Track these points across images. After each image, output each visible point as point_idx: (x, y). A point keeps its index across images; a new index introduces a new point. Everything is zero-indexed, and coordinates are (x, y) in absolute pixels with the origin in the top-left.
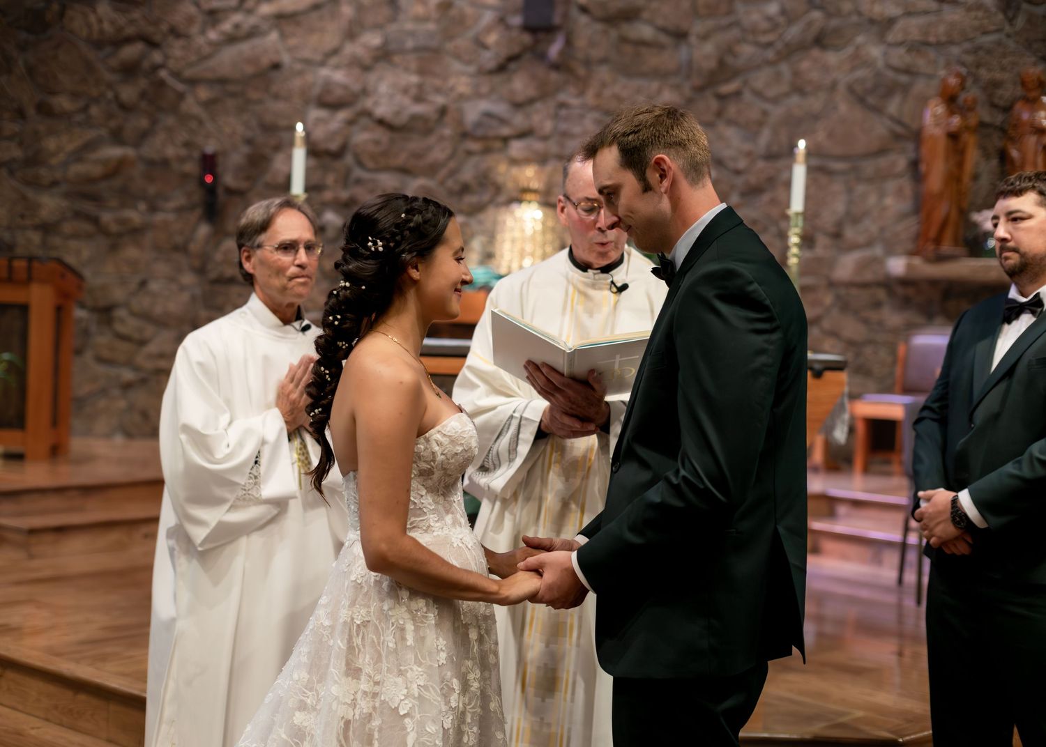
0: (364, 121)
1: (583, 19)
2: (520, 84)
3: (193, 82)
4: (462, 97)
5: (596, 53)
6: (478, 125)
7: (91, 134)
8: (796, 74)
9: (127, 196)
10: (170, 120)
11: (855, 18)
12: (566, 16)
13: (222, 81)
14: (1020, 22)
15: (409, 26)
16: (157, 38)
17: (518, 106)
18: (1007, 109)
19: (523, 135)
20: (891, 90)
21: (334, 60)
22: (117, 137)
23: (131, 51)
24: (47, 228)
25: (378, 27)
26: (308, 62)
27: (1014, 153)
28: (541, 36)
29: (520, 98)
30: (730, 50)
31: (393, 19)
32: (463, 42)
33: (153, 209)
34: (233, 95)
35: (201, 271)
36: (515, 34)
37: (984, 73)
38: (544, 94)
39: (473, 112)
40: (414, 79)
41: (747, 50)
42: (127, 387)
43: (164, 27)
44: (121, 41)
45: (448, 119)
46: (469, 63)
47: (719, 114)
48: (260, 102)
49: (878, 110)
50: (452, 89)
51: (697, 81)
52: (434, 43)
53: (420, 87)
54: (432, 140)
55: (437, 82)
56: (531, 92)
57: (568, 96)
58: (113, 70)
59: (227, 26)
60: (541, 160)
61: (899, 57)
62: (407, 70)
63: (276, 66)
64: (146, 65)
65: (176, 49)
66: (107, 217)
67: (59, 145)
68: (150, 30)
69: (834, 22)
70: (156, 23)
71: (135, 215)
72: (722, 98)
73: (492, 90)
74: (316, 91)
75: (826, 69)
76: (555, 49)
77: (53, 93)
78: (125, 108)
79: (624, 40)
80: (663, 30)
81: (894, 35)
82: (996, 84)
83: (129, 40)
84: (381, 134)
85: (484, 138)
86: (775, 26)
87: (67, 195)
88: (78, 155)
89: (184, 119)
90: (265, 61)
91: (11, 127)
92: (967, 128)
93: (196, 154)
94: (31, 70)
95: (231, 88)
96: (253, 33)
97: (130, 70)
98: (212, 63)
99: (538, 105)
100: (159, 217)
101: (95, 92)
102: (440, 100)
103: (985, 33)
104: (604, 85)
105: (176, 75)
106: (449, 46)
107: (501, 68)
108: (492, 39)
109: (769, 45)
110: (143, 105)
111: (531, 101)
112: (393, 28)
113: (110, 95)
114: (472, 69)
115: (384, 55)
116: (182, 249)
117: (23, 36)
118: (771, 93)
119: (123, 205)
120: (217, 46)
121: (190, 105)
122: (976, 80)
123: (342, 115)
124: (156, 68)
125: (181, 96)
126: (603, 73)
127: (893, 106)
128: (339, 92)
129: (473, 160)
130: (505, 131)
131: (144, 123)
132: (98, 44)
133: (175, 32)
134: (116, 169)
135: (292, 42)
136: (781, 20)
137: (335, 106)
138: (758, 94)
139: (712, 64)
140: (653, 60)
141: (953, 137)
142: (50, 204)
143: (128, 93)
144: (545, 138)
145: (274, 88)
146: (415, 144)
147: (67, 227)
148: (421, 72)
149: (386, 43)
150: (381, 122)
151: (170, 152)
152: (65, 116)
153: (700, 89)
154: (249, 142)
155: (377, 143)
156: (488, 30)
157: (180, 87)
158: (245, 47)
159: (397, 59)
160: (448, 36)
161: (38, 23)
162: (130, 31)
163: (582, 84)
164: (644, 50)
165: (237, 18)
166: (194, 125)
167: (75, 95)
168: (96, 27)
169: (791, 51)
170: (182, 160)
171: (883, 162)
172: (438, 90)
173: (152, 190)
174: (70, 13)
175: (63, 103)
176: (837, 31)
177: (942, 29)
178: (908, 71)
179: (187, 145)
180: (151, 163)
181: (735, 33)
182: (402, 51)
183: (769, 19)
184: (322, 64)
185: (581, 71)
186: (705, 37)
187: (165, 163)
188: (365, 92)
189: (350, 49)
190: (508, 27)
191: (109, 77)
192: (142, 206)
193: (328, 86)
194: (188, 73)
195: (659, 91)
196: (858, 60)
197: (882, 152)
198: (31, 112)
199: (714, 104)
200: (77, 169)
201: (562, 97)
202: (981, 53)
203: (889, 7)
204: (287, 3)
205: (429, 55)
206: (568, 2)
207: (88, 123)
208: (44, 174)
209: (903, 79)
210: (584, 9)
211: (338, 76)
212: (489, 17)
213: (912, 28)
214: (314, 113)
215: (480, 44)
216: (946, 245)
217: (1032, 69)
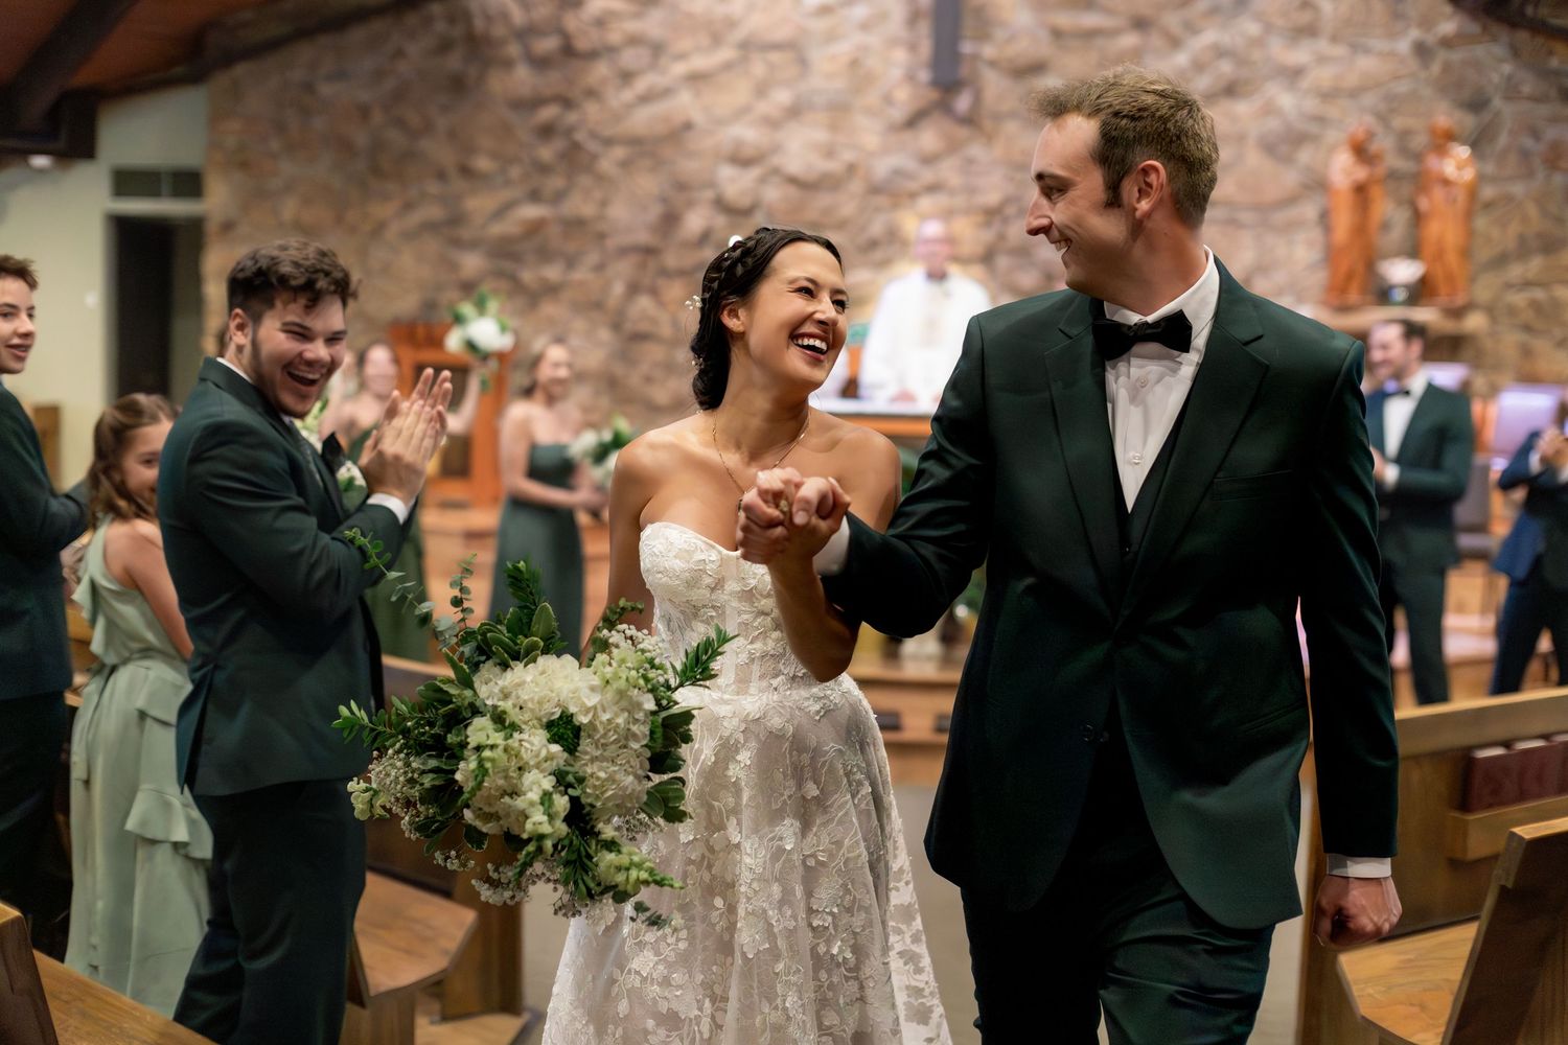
0: (775, 178)
1: (992, 74)
2: (929, 138)
3: (609, 142)
4: (871, 154)
5: (1005, 107)
6: (887, 181)
7: (506, 195)
9: (545, 255)
10: (585, 180)
11: (1265, 67)
12: (974, 71)
13: (637, 141)
14: (1436, 68)
15: (819, 83)
16: (573, 98)
17: (926, 161)
18: (1418, 157)
19: (933, 188)
20: (1301, 139)
21: (745, 118)
22: (535, 196)
23: (548, 113)
25: (787, 83)
26: (719, 120)
27: (1424, 204)
28: (949, 91)
29: (928, 153)
31: (803, 76)
32: (872, 98)
33: (571, 262)
34: (646, 155)
35: (616, 326)
36: (923, 90)
37: (1398, 122)
38: (953, 147)
39: (882, 167)
40: (824, 136)
43: (579, 88)
44: (538, 103)
45: (856, 175)
46: (878, 118)
48: (672, 160)
49: (1287, 160)
50: (860, 145)
52: (842, 100)
53: (830, 143)
54: (841, 195)
55: (848, 139)
56: (939, 146)
57: (976, 150)
58: (531, 131)
59: (641, 87)
60: (947, 215)
61: (1311, 105)
62: (817, 127)
63: (688, 126)
64: (562, 126)
65: (592, 110)
66: (527, 276)
67: (479, 204)
68: (565, 91)
69: (1245, 72)
70: (573, 84)
71: (553, 272)
73: (901, 146)
74: (727, 148)
75: (1235, 119)
76: (963, 103)
77: (473, 153)
78: (544, 169)
81: (1306, 83)
82: (1408, 133)
83: (546, 102)
84: (792, 191)
85: (892, 194)
87: (491, 254)
88: (497, 215)
89: (601, 178)
90: (677, 121)
91: (433, 188)
92: (1373, 179)
94: (452, 133)
95: (645, 148)
97: (547, 131)
98: (626, 123)
99: (946, 161)
100: (576, 275)
101: (512, 152)
102: (848, 156)
103: (1397, 79)
104: (1012, 139)
105: (593, 135)
106: (858, 102)
107: (913, 122)
108: (900, 95)
110: (561, 165)
111: (938, 156)
112: (803, 86)
113: (528, 156)
114: (881, 125)
115: (795, 112)
116: (598, 305)
117: (444, 98)
119: (541, 264)
120: (630, 107)
121: (608, 163)
122: (1388, 129)
123: (754, 172)
124: (572, 129)
125: (594, 157)
126: (1011, 126)
127: (1305, 156)
128: (749, 150)
129: (882, 215)
130: (913, 186)
131: (559, 183)
132: (516, 106)
133: (592, 94)
134: (535, 228)
135: (705, 101)
137: (747, 163)
141: (1359, 189)
142: (472, 263)
143: (546, 153)
144: (952, 192)
145: (687, 147)
146: (823, 200)
147: (487, 286)
148: (833, 127)
149: (797, 100)
150: (793, 181)
151: (587, 211)
152: (485, 177)
154: (663, 200)
156: (897, 86)
157: (594, 146)
158: (658, 107)
159: (808, 116)
160: (856, 92)
161: (458, 86)
162: (547, 92)
163: (990, 138)
165: (651, 78)
166: (607, 185)
167: (494, 156)
168: (513, 89)
171: (1291, 212)
172: (848, 147)
173: (569, 247)
174: (488, 77)
175: (483, 163)
176: (1247, 80)
177: (1355, 76)
178: (1321, 120)
180: (567, 222)
182: (812, 108)
184: (734, 121)
185: (989, 125)
187: (582, 222)
188: (775, 149)
189: (762, 107)
190: (917, 83)
191: (526, 137)
192: (560, 264)
193: (739, 144)
194: (608, 132)
196: (1269, 110)
197: (1291, 200)
198: (452, 173)
200: (497, 229)
201: (970, 152)
202: (1395, 101)
203: (1300, 55)
204: (700, 62)
205: (839, 111)
206: (975, 57)
207: (508, 183)
208: (466, 233)
209: (1313, 128)
210: (993, 64)
211: (748, 134)
212: (896, 73)
213: (1324, 76)
214: (726, 172)
215: (888, 100)
216: (1353, 297)
217: (1445, 116)
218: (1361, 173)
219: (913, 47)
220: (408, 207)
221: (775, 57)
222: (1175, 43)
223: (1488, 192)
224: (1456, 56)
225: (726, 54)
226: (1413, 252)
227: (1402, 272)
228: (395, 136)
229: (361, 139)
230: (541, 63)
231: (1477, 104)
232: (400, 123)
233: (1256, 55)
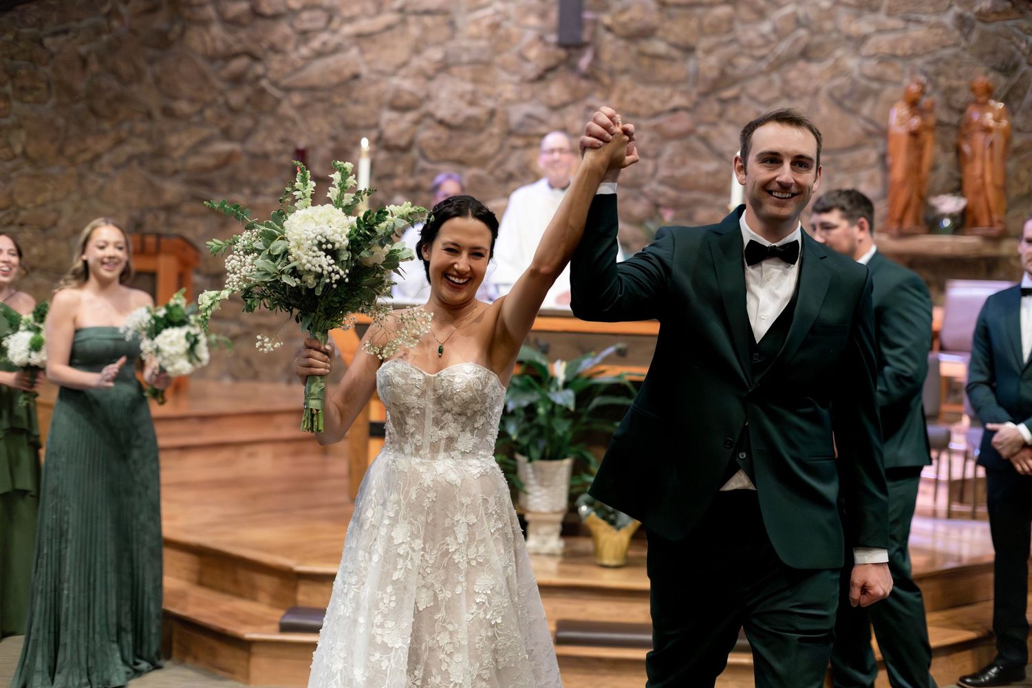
0: (428, 121)
1: (608, 37)
2: (556, 90)
3: (288, 90)
4: (508, 102)
5: (619, 65)
6: (521, 124)
7: (205, 132)
8: (785, 82)
9: (234, 183)
10: (269, 121)
11: (835, 36)
12: (594, 34)
13: (312, 89)
14: (974, 37)
15: (465, 43)
16: (259, 53)
17: (554, 108)
18: (962, 111)
20: (864, 95)
21: (403, 72)
22: (227, 135)
23: (238, 65)
24: (170, 209)
25: (439, 44)
26: (382, 73)
27: (966, 148)
28: (573, 51)
29: (556, 102)
30: (730, 62)
31: (452, 37)
32: (509, 56)
33: (256, 193)
34: (321, 100)
36: (552, 49)
37: (942, 81)
38: (576, 99)
39: (516, 114)
40: (469, 87)
41: (744, 62)
42: (234, 338)
43: (265, 45)
44: (229, 56)
45: (496, 120)
46: (514, 73)
47: (721, 115)
48: (342, 106)
49: (854, 112)
50: (500, 95)
51: (702, 88)
52: (485, 57)
53: (474, 93)
54: (483, 137)
55: (487, 89)
56: (565, 97)
57: (595, 101)
58: (224, 80)
59: (316, 44)
61: (871, 67)
62: (463, 79)
63: (356, 77)
64: (250, 75)
65: (275, 62)
67: (180, 141)
68: (253, 47)
69: (818, 39)
70: (258, 41)
71: (241, 198)
72: (723, 101)
73: (533, 96)
74: (388, 97)
75: (810, 77)
76: (584, 62)
77: (175, 98)
78: (234, 111)
79: (642, 54)
80: (675, 46)
81: (868, 49)
82: (952, 90)
83: (236, 55)
84: (442, 133)
85: (525, 136)
86: (768, 42)
87: (188, 182)
88: (195, 149)
89: (282, 119)
90: (347, 72)
91: (141, 127)
92: (925, 127)
93: (291, 149)
94: (157, 81)
95: (320, 94)
96: (338, 49)
97: (237, 80)
98: (304, 74)
99: (571, 109)
100: (260, 200)
101: (208, 98)
102: (490, 104)
103: (944, 47)
104: (625, 91)
105: (275, 84)
106: (498, 59)
107: (540, 78)
108: (533, 53)
109: (763, 58)
110: (249, 109)
111: (564, 105)
112: (451, 45)
113: (221, 100)
114: (516, 78)
115: (444, 67)
117: (151, 52)
118: (765, 97)
119: (231, 190)
120: (308, 60)
121: (286, 108)
122: (936, 86)
123: (410, 116)
124: (258, 78)
125: (278, 101)
126: (625, 81)
127: (866, 109)
128: (406, 98)
129: (518, 154)
131: (247, 122)
132: (212, 58)
133: (274, 49)
134: (226, 160)
135: (369, 56)
136: (773, 37)
137: (404, 109)
138: (753, 98)
139: (714, 74)
140: (665, 70)
141: (914, 134)
142: (172, 189)
143: (236, 98)
145: (355, 95)
146: (469, 140)
147: (186, 208)
148: (475, 81)
149: (446, 57)
150: (441, 122)
151: (270, 146)
152: (185, 118)
153: (705, 95)
154: (334, 138)
155: (438, 139)
156: (530, 46)
157: (277, 93)
158: (331, 61)
159: (455, 70)
160: (497, 51)
161: (163, 42)
162: (238, 48)
163: (607, 90)
164: (659, 63)
165: (325, 37)
166: (288, 125)
167: (192, 100)
168: (209, 44)
169: (780, 64)
170: (279, 153)
171: (857, 155)
172: (488, 96)
173: (255, 177)
174: (189, 34)
175: (183, 106)
176: (820, 46)
177: (907, 44)
178: (880, 79)
179: (283, 141)
180: (254, 156)
181: (734, 48)
182: (459, 64)
183: (763, 36)
184: (394, 74)
185: (606, 80)
186: (709, 52)
187: (266, 156)
188: (428, 97)
189: (417, 62)
190: (546, 44)
191: (220, 85)
192: (247, 191)
193: (398, 92)
194: (284, 82)
195: (671, 97)
196: (838, 71)
197: (856, 146)
198: (157, 114)
199: (716, 107)
200: (194, 161)
201: (591, 101)
202: (941, 65)
203: (863, 26)
204: (365, 25)
205: (481, 67)
206: (595, 22)
207: (203, 123)
208: (168, 165)
209: (875, 86)
210: (609, 29)
211: (407, 85)
212: (530, 35)
213: (883, 43)
214: (387, 115)
215: (523, 58)
216: (908, 224)
217: (982, 77)
218: (916, 122)
219: (543, 15)
220: (120, 142)
221: (428, 20)
222: (761, 14)
223: (1018, 141)
224: (991, 28)
225: (388, 18)
226: (958, 190)
227: (949, 204)
228: (109, 82)
229: (81, 86)
230: (233, 23)
231: (1008, 69)
232: (115, 72)
233: (828, 25)
